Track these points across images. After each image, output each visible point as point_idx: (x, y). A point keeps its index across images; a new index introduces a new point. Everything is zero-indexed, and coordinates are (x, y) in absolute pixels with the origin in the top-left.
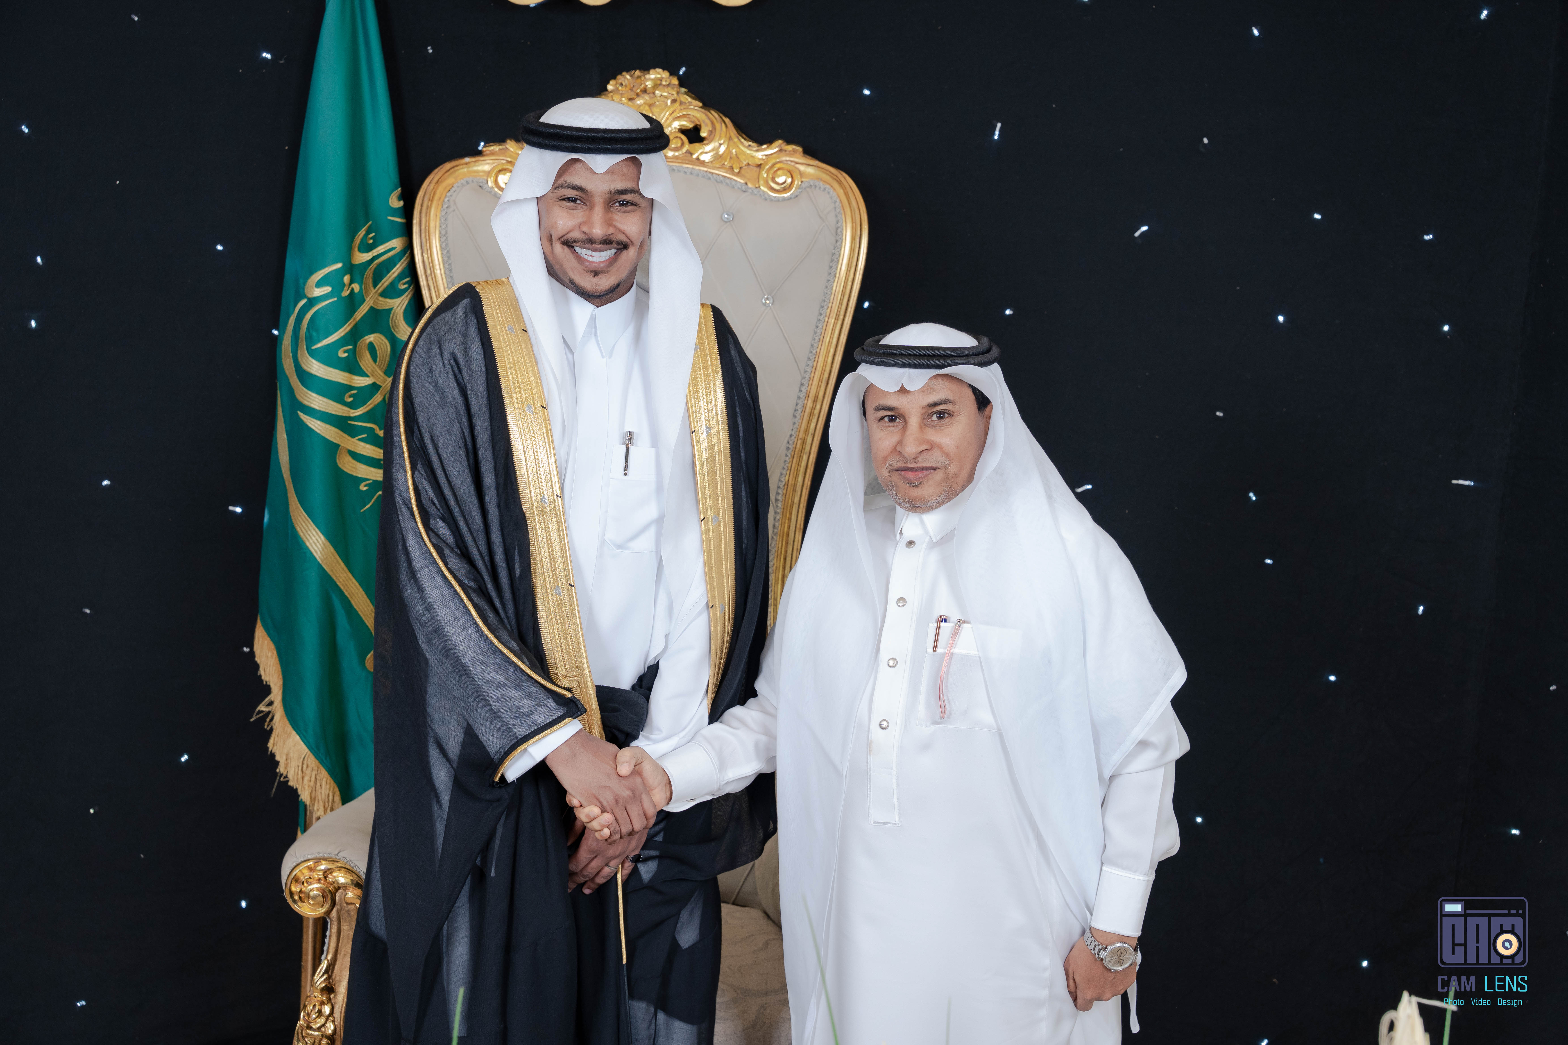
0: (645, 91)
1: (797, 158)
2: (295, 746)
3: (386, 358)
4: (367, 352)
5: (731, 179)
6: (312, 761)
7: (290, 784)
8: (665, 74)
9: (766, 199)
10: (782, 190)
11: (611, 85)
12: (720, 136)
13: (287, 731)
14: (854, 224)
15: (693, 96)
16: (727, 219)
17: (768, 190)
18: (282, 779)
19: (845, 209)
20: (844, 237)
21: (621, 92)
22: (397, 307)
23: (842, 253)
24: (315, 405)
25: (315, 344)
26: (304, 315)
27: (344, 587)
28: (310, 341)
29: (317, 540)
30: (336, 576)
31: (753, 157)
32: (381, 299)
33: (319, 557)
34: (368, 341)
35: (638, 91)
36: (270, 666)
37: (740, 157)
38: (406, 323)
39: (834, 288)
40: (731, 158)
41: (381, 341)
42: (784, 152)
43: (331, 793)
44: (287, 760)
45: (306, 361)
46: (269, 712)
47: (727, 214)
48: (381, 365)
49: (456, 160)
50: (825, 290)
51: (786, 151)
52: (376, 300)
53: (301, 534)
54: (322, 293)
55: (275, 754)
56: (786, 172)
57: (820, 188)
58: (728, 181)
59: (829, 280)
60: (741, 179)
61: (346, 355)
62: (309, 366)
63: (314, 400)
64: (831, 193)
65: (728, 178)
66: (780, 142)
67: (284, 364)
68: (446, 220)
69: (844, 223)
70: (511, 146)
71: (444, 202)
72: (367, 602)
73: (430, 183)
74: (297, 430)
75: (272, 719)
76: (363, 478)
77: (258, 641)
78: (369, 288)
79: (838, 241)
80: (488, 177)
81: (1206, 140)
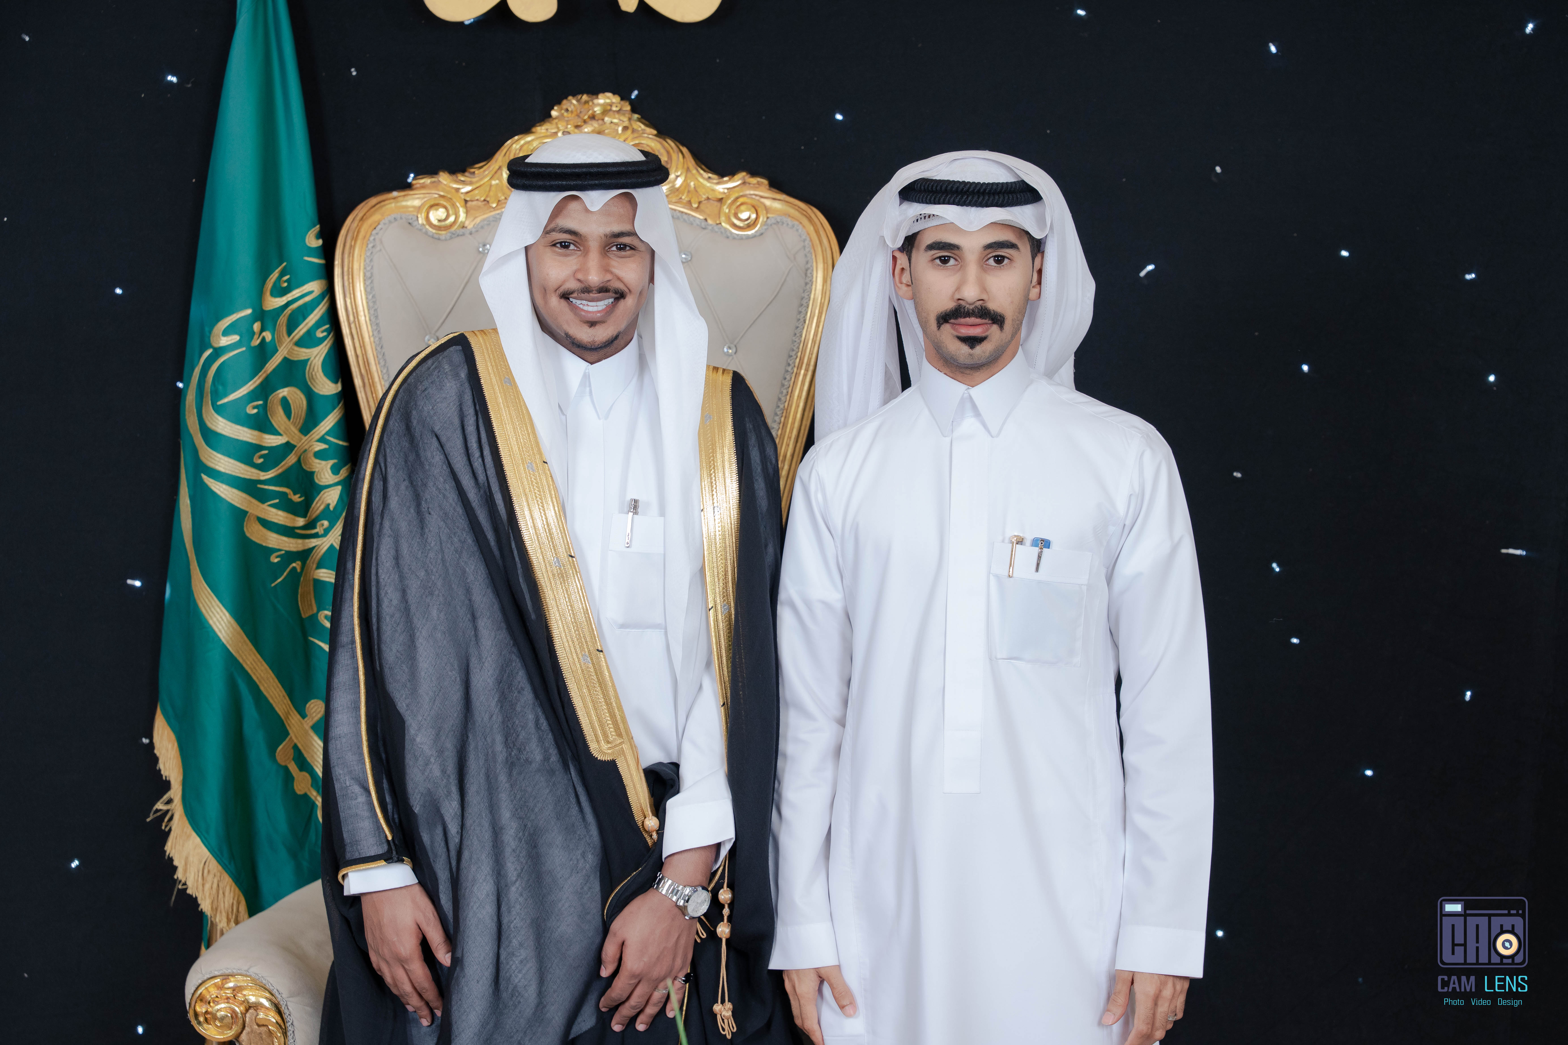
0: (593, 117)
1: (762, 191)
2: (195, 849)
3: (301, 415)
4: (280, 407)
5: (689, 214)
6: (214, 865)
7: (189, 891)
8: (616, 99)
9: (728, 237)
10: (745, 227)
11: (556, 110)
12: (677, 168)
13: (186, 833)
14: (826, 265)
15: (647, 123)
16: (685, 259)
17: (731, 226)
18: (180, 887)
19: (816, 249)
20: (814, 279)
21: (566, 119)
22: (315, 358)
23: (812, 296)
24: (221, 467)
25: (221, 399)
26: (210, 367)
27: (252, 670)
28: (216, 395)
29: (221, 617)
30: (242, 658)
31: (713, 190)
32: (296, 348)
33: (224, 637)
34: (281, 395)
35: (586, 117)
36: (170, 759)
37: (699, 190)
38: (326, 375)
39: (803, 336)
40: (689, 192)
41: (295, 395)
42: (747, 185)
43: (235, 903)
44: (186, 864)
45: (211, 418)
46: (168, 811)
47: (685, 254)
48: (296, 422)
49: (382, 194)
50: (794, 338)
51: (749, 184)
52: (291, 350)
53: (204, 610)
54: (229, 343)
55: (174, 858)
56: (750, 207)
57: (788, 224)
58: (685, 217)
59: (798, 327)
60: (700, 215)
61: (255, 411)
62: (214, 423)
63: (219, 462)
64: (800, 231)
65: (686, 214)
66: (744, 174)
67: (188, 421)
68: (371, 261)
69: (814, 264)
70: (444, 178)
71: (369, 242)
72: (278, 687)
73: (354, 219)
74: (201, 494)
75: (171, 819)
76: (274, 549)
77: (158, 731)
78: (283, 336)
79: (808, 283)
80: (418, 212)
81: (1218, 169)
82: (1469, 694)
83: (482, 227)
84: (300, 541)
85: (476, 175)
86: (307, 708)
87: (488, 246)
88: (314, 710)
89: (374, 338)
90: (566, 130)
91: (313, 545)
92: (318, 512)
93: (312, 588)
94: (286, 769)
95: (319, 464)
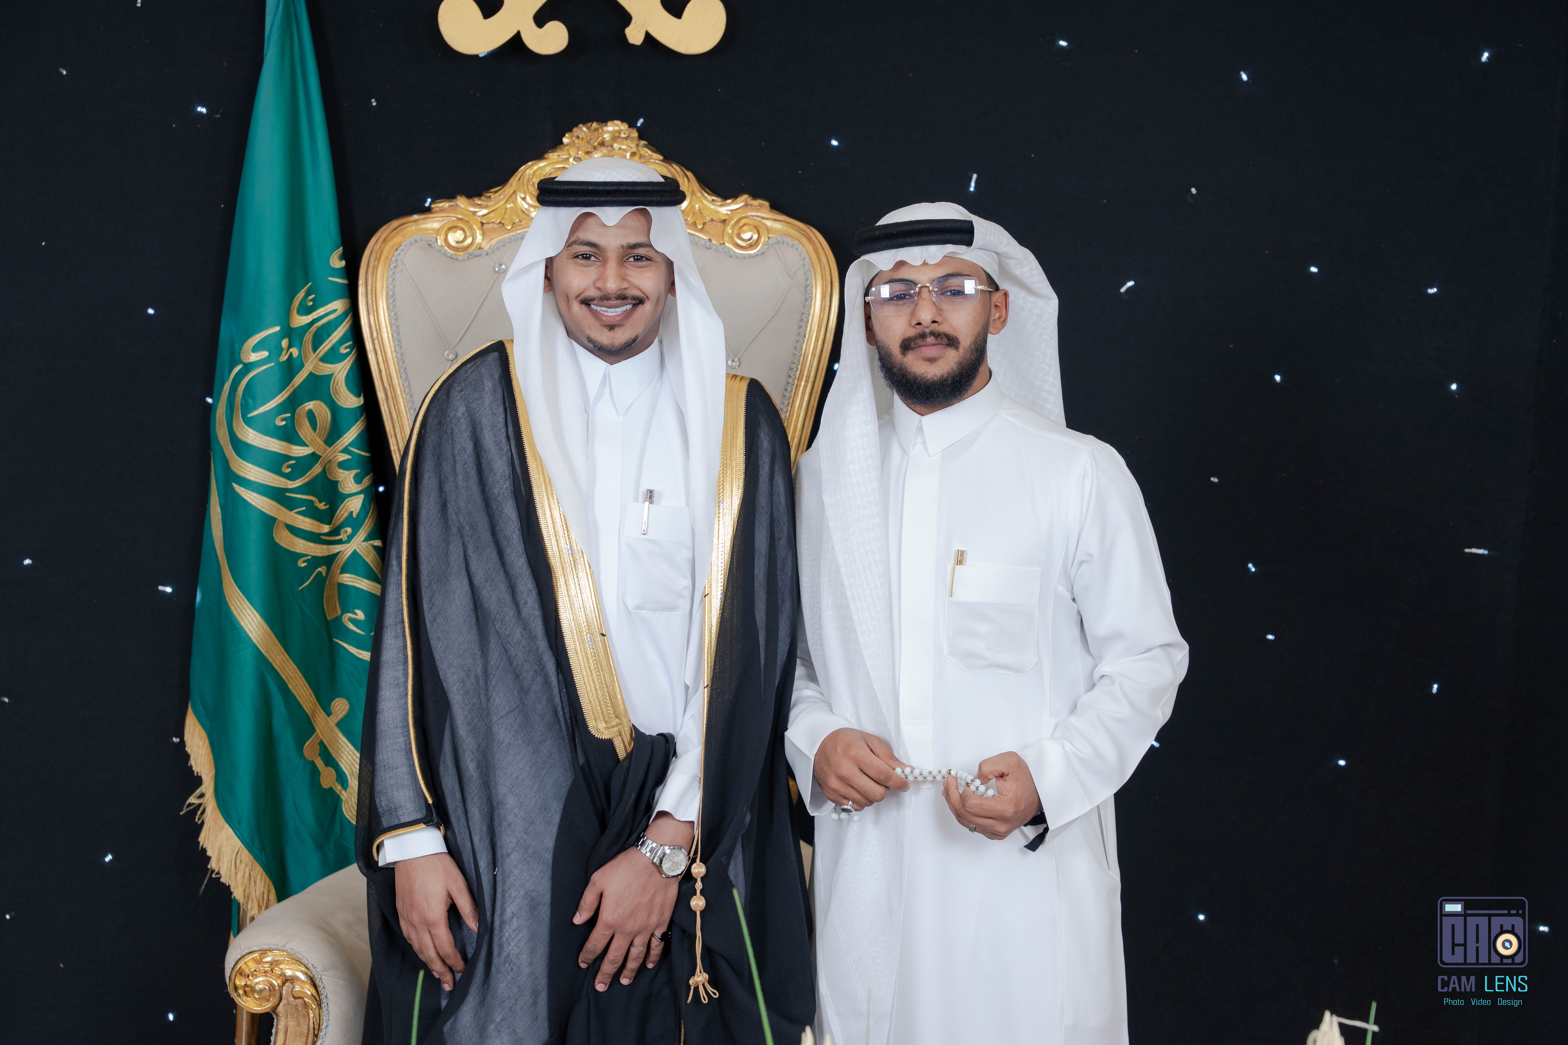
1: (763, 213)
2: (227, 839)
3: (326, 428)
4: (306, 420)
5: (694, 235)
6: (246, 855)
7: (222, 880)
8: (624, 127)
9: (731, 257)
10: (748, 246)
11: (567, 138)
13: (219, 824)
14: (824, 282)
15: (654, 149)
17: (734, 246)
18: (213, 876)
19: (815, 267)
20: (814, 296)
21: (577, 145)
22: (339, 373)
23: (812, 312)
24: (251, 476)
25: (251, 412)
26: (240, 381)
27: (281, 669)
28: (246, 408)
30: (272, 657)
31: (717, 212)
32: (321, 364)
33: (254, 637)
34: (307, 408)
35: (596, 144)
36: (202, 755)
37: (703, 212)
38: (349, 388)
39: (804, 349)
40: (694, 213)
41: (321, 409)
42: (749, 206)
43: (266, 891)
44: (219, 855)
45: (242, 430)
46: (200, 805)
48: (320, 435)
49: (404, 217)
50: (794, 351)
51: (751, 206)
52: (316, 366)
53: (235, 613)
54: (259, 358)
55: (207, 849)
56: (752, 227)
57: (788, 244)
59: (798, 341)
60: (705, 235)
61: (284, 423)
62: (245, 435)
63: (249, 471)
64: (800, 250)
66: (746, 196)
67: (218, 433)
68: (393, 280)
69: (814, 281)
70: (462, 202)
71: (391, 263)
72: (305, 686)
73: (377, 241)
74: (231, 503)
75: (203, 812)
76: (301, 554)
77: (190, 729)
78: (309, 352)
79: (808, 300)
80: (437, 235)
81: (1194, 191)
82: (1435, 686)
83: (498, 248)
84: (325, 547)
85: (492, 199)
86: (331, 707)
87: (504, 267)
88: (338, 708)
89: (396, 354)
90: (577, 156)
91: (338, 551)
92: (342, 519)
93: (336, 592)
94: (313, 764)
95: (343, 473)
